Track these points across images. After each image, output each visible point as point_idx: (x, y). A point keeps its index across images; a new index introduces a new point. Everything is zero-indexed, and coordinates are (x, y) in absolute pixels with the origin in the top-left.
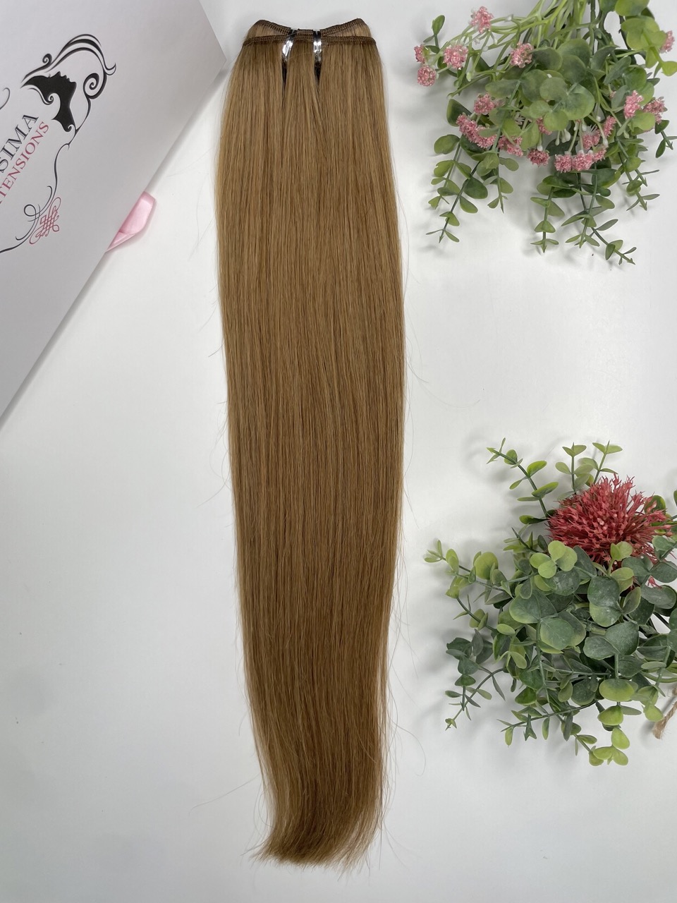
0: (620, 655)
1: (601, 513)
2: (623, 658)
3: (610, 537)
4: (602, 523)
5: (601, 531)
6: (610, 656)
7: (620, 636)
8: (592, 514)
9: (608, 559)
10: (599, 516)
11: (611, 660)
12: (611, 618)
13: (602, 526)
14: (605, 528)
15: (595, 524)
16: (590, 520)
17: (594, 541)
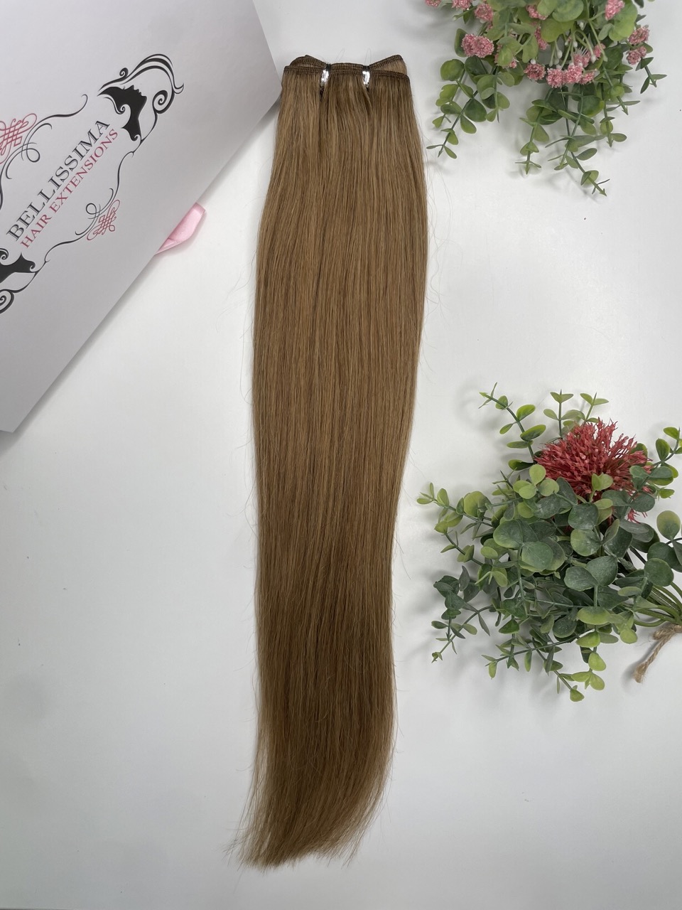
0: (599, 587)
1: (583, 449)
2: (602, 590)
3: (590, 469)
4: (584, 457)
5: (583, 465)
6: (590, 588)
7: (600, 568)
8: (575, 450)
9: (588, 491)
10: (582, 452)
11: (591, 592)
12: (590, 549)
13: (583, 460)
14: (587, 462)
15: (577, 459)
16: (573, 455)
17: (576, 473)
